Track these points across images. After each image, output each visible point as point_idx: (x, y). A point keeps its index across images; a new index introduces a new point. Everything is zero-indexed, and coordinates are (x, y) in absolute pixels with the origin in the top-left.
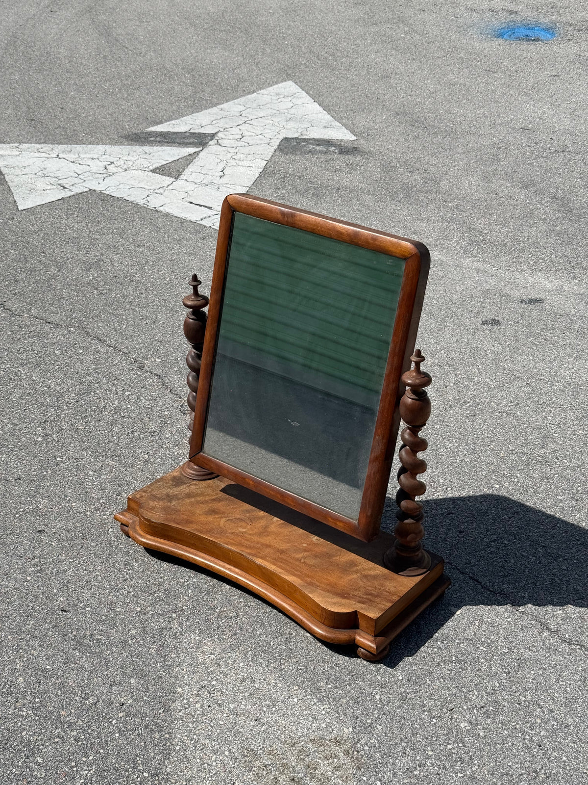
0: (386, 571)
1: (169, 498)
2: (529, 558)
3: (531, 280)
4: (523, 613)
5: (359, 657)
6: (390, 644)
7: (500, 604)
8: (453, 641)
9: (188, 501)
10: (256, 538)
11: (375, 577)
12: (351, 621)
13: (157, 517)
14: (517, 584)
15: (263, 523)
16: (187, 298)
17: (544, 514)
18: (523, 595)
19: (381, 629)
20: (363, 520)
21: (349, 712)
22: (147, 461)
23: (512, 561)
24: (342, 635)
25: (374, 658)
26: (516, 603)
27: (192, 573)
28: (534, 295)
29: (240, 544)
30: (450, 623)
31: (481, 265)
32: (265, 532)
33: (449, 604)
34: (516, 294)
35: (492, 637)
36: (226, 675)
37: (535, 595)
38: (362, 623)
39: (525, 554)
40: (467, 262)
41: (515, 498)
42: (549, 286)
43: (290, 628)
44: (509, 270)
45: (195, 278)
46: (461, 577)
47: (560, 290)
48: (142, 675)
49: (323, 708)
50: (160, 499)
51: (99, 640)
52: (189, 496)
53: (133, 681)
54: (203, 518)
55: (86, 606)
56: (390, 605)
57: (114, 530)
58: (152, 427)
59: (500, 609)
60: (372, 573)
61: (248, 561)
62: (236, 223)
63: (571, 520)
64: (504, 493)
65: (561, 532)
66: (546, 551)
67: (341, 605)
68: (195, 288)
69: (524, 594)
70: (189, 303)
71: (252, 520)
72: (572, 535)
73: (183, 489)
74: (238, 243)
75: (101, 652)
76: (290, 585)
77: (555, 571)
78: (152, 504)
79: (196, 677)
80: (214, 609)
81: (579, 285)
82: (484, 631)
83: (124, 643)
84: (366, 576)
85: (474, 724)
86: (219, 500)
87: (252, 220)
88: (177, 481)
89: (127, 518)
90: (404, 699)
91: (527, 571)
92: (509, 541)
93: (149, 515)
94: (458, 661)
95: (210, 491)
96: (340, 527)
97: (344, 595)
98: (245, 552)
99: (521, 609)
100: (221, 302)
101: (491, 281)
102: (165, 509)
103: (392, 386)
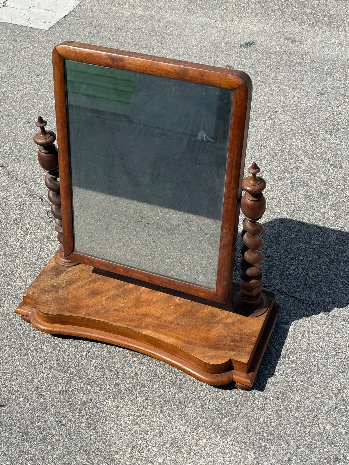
0: (239, 317)
1: (55, 288)
2: (321, 268)
3: (241, 26)
4: (333, 317)
5: (236, 388)
6: (258, 376)
7: (316, 313)
8: (295, 354)
9: (71, 288)
10: (135, 311)
11: (233, 324)
12: (229, 366)
13: (53, 309)
14: (321, 293)
15: (134, 295)
16: (37, 136)
17: (318, 227)
18: (328, 301)
19: (250, 367)
21: (246, 440)
22: (21, 248)
23: (311, 273)
24: (223, 378)
25: (247, 388)
26: (327, 309)
27: (90, 344)
28: (248, 40)
29: (124, 319)
30: (288, 340)
31: (203, 20)
32: (138, 303)
33: (282, 323)
34: (235, 40)
35: (321, 344)
36: (146, 432)
37: (336, 299)
38: (235, 365)
39: (317, 265)
40: (192, 19)
41: (294, 218)
42: (255, 29)
43: (179, 376)
44: (223, 20)
45: (41, 120)
46: (282, 297)
47: (263, 31)
48: (83, 450)
49: (227, 442)
50: (49, 291)
51: (39, 426)
52: (70, 282)
53: (78, 458)
54: (88, 302)
55: (18, 396)
56: (252, 347)
57: (17, 319)
58: (13, 215)
59: (317, 317)
60: (229, 321)
61: (135, 332)
63: (337, 228)
64: (285, 216)
65: (334, 240)
66: (330, 258)
68: (43, 128)
69: (329, 299)
70: (40, 141)
71: (126, 293)
72: (342, 240)
73: (64, 277)
75: (45, 438)
77: (341, 274)
78: (44, 298)
79: (125, 440)
80: (116, 373)
81: (274, 24)
82: (313, 340)
83: (59, 423)
84: (226, 325)
85: (335, 425)
86: (94, 281)
87: (83, 66)
88: (57, 271)
89: (26, 310)
90: (280, 416)
91: (323, 279)
92: (303, 256)
93: (45, 309)
94: (306, 371)
95: (84, 274)
96: (201, 295)
97: (217, 347)
98: (130, 326)
99: (331, 313)
101: (214, 32)
102: (56, 300)
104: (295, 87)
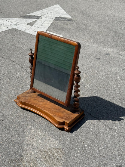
0: (71, 113)
1: (26, 96)
2: (102, 110)
3: (107, 49)
4: (100, 122)
5: (65, 131)
6: (72, 128)
7: (95, 120)
8: (85, 128)
9: (30, 97)
10: (44, 105)
11: (69, 114)
12: (63, 123)
13: (23, 101)
15: (46, 102)
17: (106, 100)
19: (69, 125)
20: (66, 102)
21: (62, 143)
22: (22, 88)
24: (61, 126)
25: (68, 131)
26: (99, 120)
27: (30, 113)
28: (108, 53)
29: (41, 107)
30: (85, 124)
31: (97, 46)
32: (46, 104)
33: (85, 120)
34: (104, 52)
36: (36, 135)
37: (103, 118)
38: (65, 124)
40: (94, 45)
41: (100, 97)
42: (111, 51)
43: (51, 125)
44: (103, 47)
45: (31, 49)
46: (88, 114)
47: (113, 52)
48: (18, 134)
49: (56, 142)
50: (24, 97)
51: (10, 127)
52: (30, 96)
53: (16, 136)
54: (33, 101)
55: (7, 119)
56: (72, 120)
57: (14, 103)
58: (24, 81)
59: (96, 121)
60: (68, 113)
61: (42, 110)
62: (40, 37)
63: (112, 102)
64: (98, 96)
66: (106, 108)
67: (61, 120)
68: (31, 51)
69: (101, 118)
70: (30, 55)
71: (44, 101)
72: (112, 105)
73: (29, 95)
74: (40, 42)
75: (10, 129)
76: (51, 116)
77: (108, 113)
78: (22, 98)
79: (30, 135)
80: (34, 120)
81: (118, 50)
82: (92, 126)
83: (15, 127)
84: (67, 114)
85: (88, 145)
86: (37, 97)
88: (28, 93)
89: (17, 101)
90: (74, 140)
92: (99, 106)
93: (21, 100)
94: (86, 132)
95: (35, 95)
96: (61, 103)
97: (62, 118)
98: (41, 108)
99: (100, 121)
100: (37, 55)
101: (99, 49)
102: (25, 99)
103: (72, 74)
104: (117, 67)
